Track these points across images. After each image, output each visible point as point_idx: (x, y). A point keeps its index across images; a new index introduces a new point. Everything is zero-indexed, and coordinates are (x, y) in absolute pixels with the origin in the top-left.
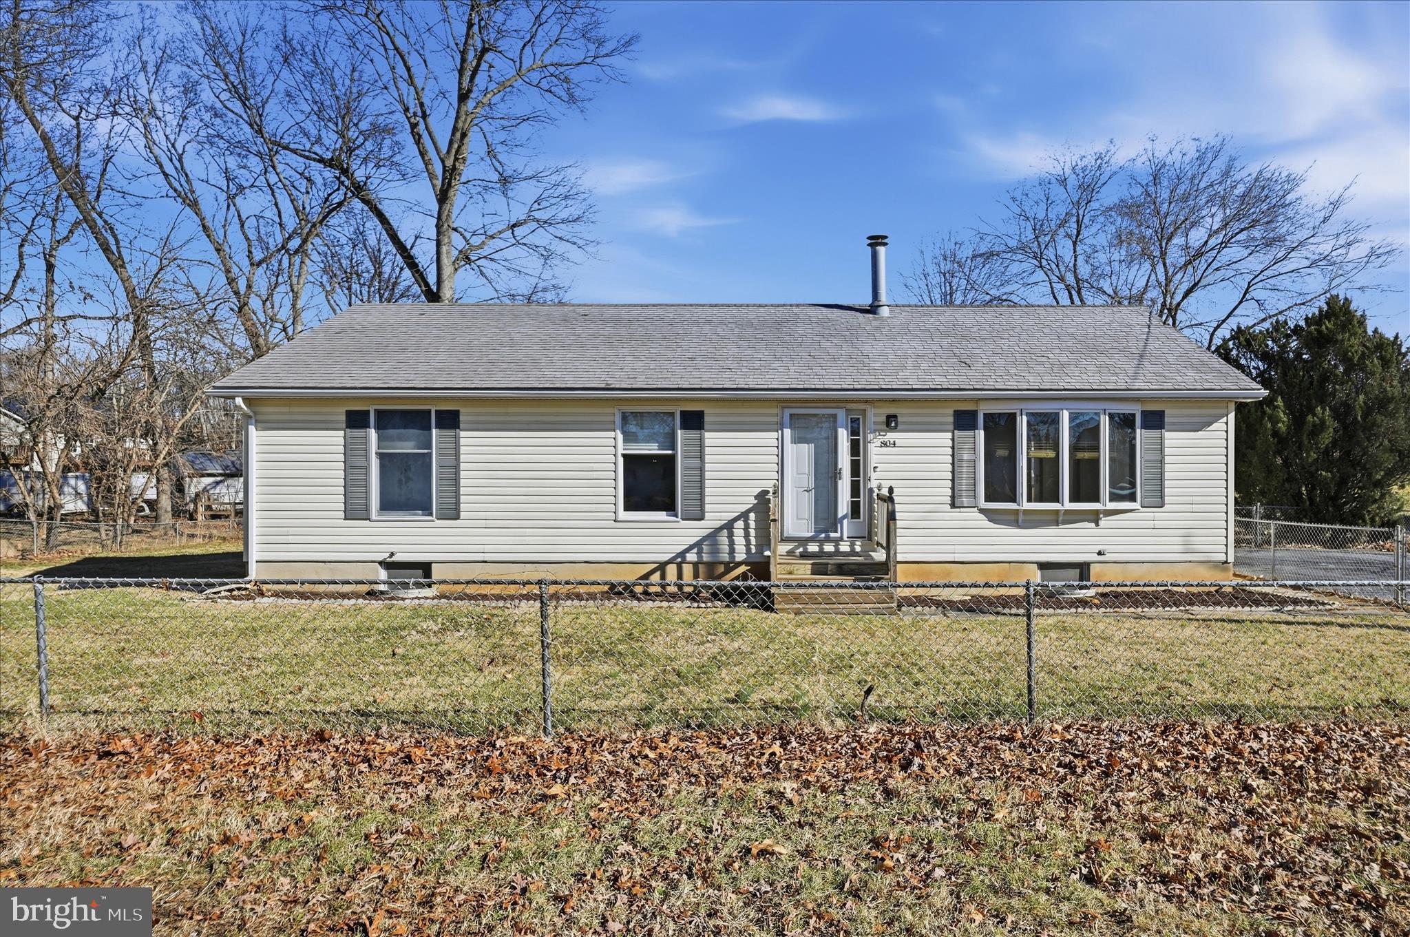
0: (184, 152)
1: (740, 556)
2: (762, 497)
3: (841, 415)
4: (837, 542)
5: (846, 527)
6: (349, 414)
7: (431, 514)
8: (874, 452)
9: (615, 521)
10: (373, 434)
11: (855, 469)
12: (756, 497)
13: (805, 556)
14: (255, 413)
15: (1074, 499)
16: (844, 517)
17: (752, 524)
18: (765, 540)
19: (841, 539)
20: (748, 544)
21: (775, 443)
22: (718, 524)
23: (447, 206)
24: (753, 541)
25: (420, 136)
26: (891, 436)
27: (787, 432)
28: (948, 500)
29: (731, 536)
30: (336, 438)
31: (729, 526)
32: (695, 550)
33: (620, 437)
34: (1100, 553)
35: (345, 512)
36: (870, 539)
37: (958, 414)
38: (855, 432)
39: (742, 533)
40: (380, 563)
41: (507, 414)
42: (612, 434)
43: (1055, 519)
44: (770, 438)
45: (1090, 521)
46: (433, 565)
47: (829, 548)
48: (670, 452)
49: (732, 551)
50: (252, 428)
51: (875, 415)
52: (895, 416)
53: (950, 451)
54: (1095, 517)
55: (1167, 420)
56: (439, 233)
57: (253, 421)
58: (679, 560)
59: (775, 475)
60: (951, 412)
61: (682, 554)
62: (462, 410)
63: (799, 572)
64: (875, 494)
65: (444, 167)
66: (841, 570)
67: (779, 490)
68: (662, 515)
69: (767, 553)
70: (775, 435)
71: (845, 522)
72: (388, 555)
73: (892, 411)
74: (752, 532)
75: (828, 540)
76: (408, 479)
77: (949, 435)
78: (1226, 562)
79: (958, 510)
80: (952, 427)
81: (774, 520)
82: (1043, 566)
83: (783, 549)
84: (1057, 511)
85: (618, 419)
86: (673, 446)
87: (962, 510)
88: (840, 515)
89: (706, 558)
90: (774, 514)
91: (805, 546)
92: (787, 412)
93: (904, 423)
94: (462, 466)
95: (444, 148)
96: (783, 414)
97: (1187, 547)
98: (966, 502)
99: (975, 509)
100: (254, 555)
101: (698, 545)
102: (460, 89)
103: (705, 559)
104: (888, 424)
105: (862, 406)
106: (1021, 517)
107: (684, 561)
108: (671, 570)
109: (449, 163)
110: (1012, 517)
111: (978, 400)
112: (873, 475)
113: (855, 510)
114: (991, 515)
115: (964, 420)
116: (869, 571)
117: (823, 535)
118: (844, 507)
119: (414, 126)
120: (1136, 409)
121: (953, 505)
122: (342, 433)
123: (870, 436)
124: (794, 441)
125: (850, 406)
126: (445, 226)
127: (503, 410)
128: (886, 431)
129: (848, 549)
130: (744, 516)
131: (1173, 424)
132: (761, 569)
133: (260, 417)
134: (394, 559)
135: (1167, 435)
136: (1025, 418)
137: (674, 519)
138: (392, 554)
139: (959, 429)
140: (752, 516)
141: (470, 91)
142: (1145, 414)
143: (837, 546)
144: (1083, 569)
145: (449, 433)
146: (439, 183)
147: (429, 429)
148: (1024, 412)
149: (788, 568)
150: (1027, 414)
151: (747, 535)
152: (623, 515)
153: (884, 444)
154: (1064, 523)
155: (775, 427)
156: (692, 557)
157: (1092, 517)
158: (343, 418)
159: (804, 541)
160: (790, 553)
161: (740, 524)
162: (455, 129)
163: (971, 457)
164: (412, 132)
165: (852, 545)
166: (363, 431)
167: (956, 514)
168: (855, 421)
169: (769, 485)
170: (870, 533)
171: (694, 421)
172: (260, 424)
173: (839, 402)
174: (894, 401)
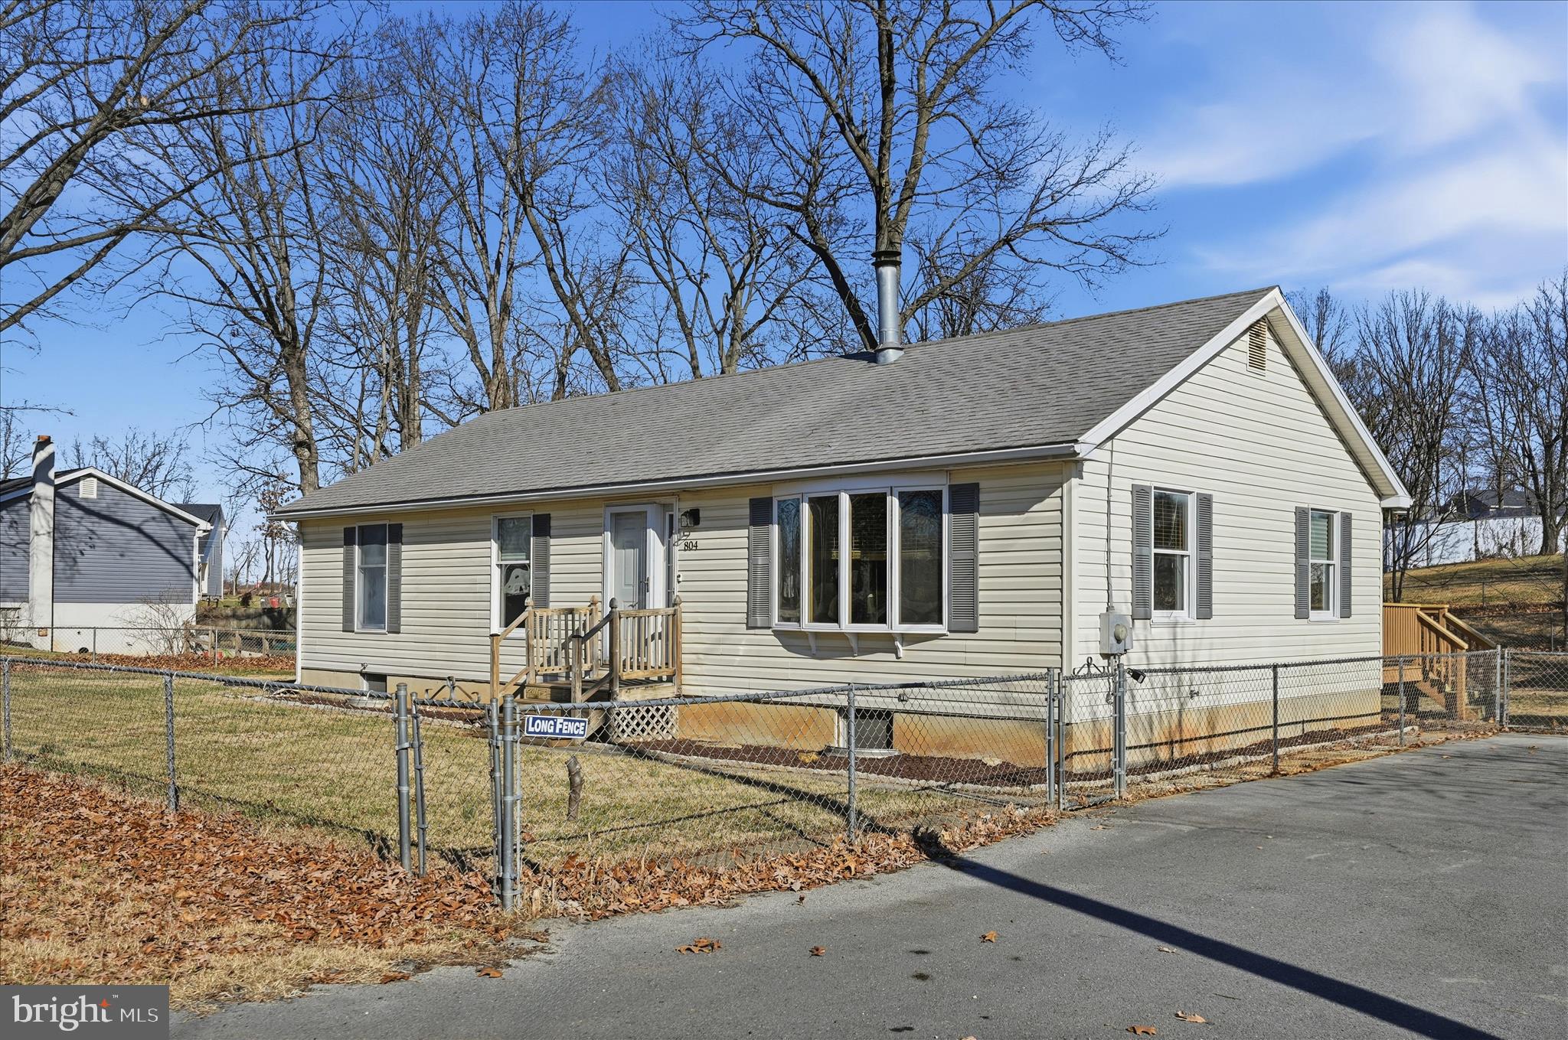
3: (652, 511)
6: (346, 531)
7: (385, 628)
8: (679, 558)
10: (357, 550)
14: (302, 534)
26: (693, 535)
27: (607, 535)
28: (744, 618)
30: (340, 554)
33: (495, 547)
34: (903, 699)
35: (343, 624)
37: (756, 504)
40: (362, 674)
44: (597, 543)
46: (390, 679)
51: (680, 510)
52: (698, 512)
53: (746, 554)
54: (892, 645)
55: (983, 497)
57: (302, 541)
59: (600, 588)
60: (747, 501)
62: (404, 524)
72: (362, 666)
73: (694, 505)
76: (374, 593)
77: (745, 532)
79: (754, 632)
80: (748, 523)
85: (494, 528)
87: (756, 631)
92: (609, 512)
93: (705, 518)
94: (402, 580)
96: (605, 514)
98: (760, 621)
99: (769, 632)
100: (300, 663)
104: (692, 522)
105: (669, 501)
106: (813, 644)
110: (806, 643)
111: (772, 484)
112: (678, 589)
114: (786, 640)
115: (760, 513)
120: (939, 484)
121: (748, 626)
122: (342, 550)
123: (677, 537)
125: (659, 500)
128: (691, 530)
131: (991, 504)
133: (305, 537)
135: (982, 521)
138: (364, 666)
139: (755, 525)
142: (955, 490)
144: (885, 720)
147: (386, 544)
148: (805, 497)
153: (687, 548)
154: (861, 652)
155: (601, 530)
157: (889, 645)
158: (343, 535)
163: (766, 560)
166: (351, 547)
167: (751, 637)
172: (306, 544)
173: (649, 497)
174: (695, 492)
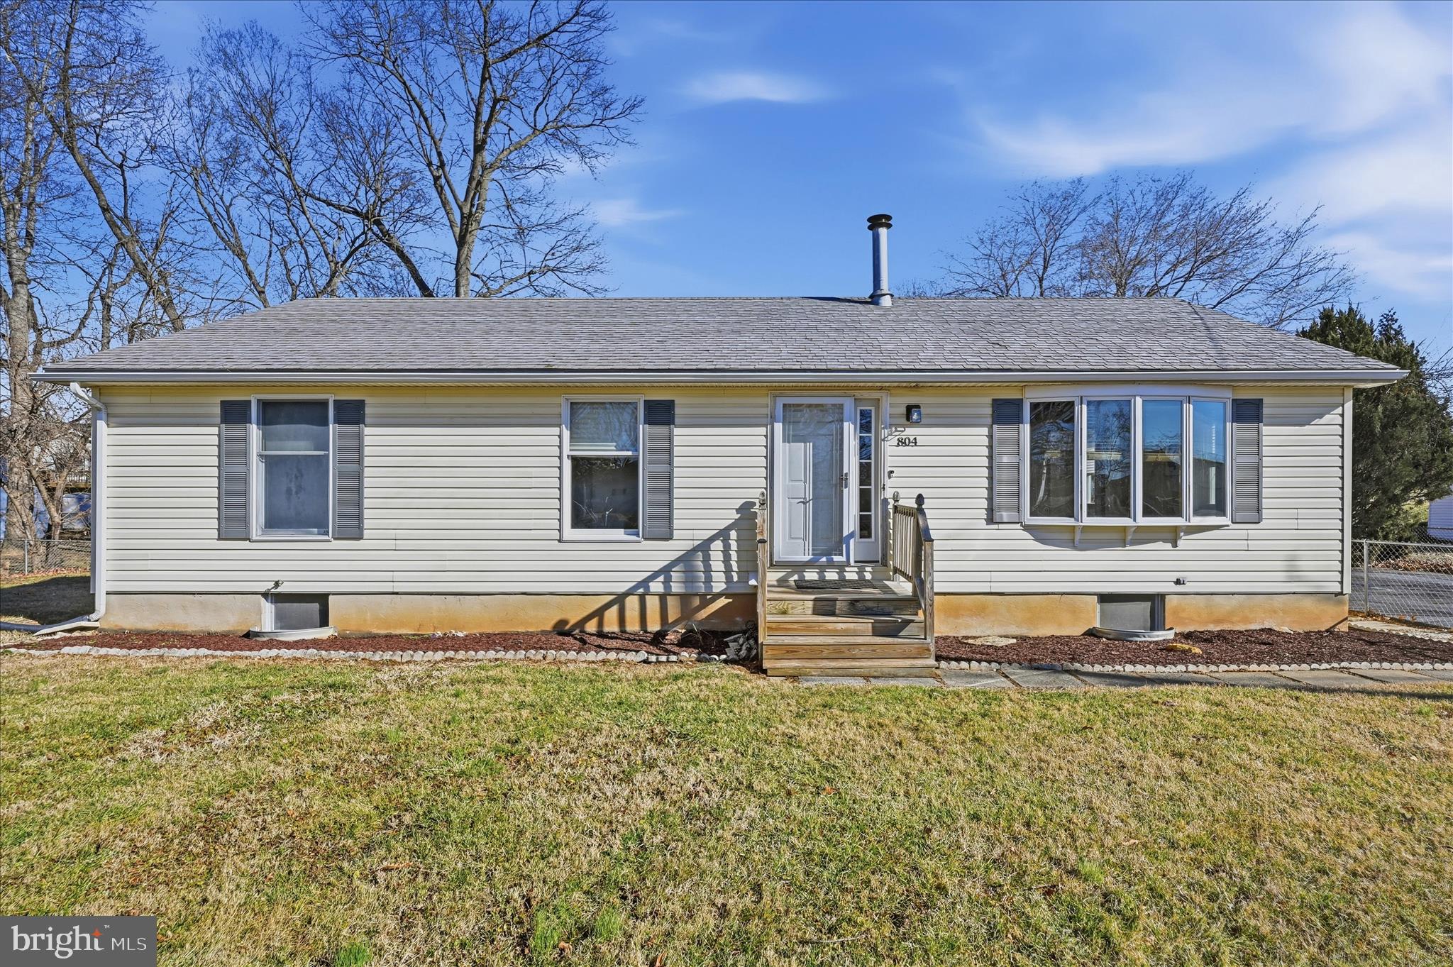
0: (231, 205)
1: (719, 587)
2: (746, 509)
3: (848, 404)
4: (841, 568)
5: (854, 548)
6: (225, 405)
7: (327, 533)
8: (891, 453)
9: (560, 541)
10: (254, 432)
11: (865, 473)
12: (738, 511)
13: (802, 587)
14: (106, 405)
15: (1147, 512)
16: (851, 535)
17: (734, 545)
18: (750, 566)
19: (848, 564)
20: (728, 571)
21: (763, 441)
22: (689, 545)
23: (465, 251)
24: (735, 566)
25: (442, 188)
26: (910, 432)
27: (778, 427)
28: (983, 514)
29: (707, 560)
30: (210, 435)
31: (705, 547)
32: (661, 578)
33: (566, 434)
34: (1178, 582)
35: (219, 529)
36: (885, 564)
37: (997, 404)
38: (865, 427)
39: (720, 556)
40: (265, 595)
41: (426, 405)
42: (556, 430)
43: (1122, 538)
44: (757, 435)
45: (1165, 541)
46: (330, 597)
47: (831, 575)
48: (630, 453)
49: (709, 580)
50: (101, 425)
51: (892, 405)
52: (918, 407)
53: (986, 451)
54: (1172, 536)
55: (1265, 411)
56: (457, 274)
57: (104, 416)
58: (641, 590)
59: (763, 483)
60: (989, 400)
61: (645, 583)
62: (368, 400)
63: (796, 611)
64: (890, 506)
65: (462, 214)
66: (857, 609)
67: (768, 500)
68: (619, 534)
69: (753, 582)
70: (762, 430)
71: (852, 541)
72: (272, 584)
73: (913, 400)
74: (734, 556)
75: (831, 565)
76: (300, 488)
77: (985, 431)
78: (1341, 593)
79: (996, 526)
80: (989, 421)
81: (763, 541)
82: (1105, 598)
83: (773, 576)
84: (1125, 528)
85: (565, 411)
86: (634, 446)
87: (1001, 526)
88: (845, 533)
89: (676, 588)
90: (762, 532)
91: (801, 573)
92: (781, 402)
93: (929, 415)
94: (367, 472)
95: (461, 197)
96: (775, 403)
97: (1292, 572)
98: (1005, 516)
99: (1018, 526)
100: (102, 585)
101: (666, 571)
102: (475, 141)
103: (674, 590)
104: (908, 417)
105: (875, 395)
106: (1078, 537)
107: (647, 593)
108: (632, 603)
109: (466, 210)
110: (1067, 536)
111: (1024, 385)
112: (889, 483)
113: (865, 527)
114: (1038, 533)
115: (1005, 412)
116: (891, 609)
117: (824, 559)
118: (851, 522)
119: (436, 179)
120: (1227, 398)
121: (990, 520)
122: (215, 430)
123: (885, 433)
124: (786, 439)
125: (859, 394)
126: (464, 268)
127: (422, 400)
128: (905, 426)
129: (855, 577)
130: (723, 534)
131: (1272, 416)
132: (745, 603)
133: (112, 410)
134: (279, 590)
135: (1266, 430)
136: (1085, 407)
137: (634, 538)
138: (277, 584)
139: (999, 423)
140: (733, 534)
141: (484, 142)
142: (1238, 403)
143: (841, 573)
144: (1156, 601)
145: (350, 429)
146: (457, 230)
147: (326, 424)
148: (1085, 401)
149: (781, 605)
150: (1089, 403)
151: (727, 560)
152: (569, 533)
153: (902, 443)
154: (1135, 542)
155: (764, 421)
156: (657, 586)
157: (1169, 536)
158: (217, 410)
159: (800, 567)
160: (782, 582)
161: (718, 545)
162: (471, 179)
163: (1014, 459)
164: (435, 184)
165: (861, 572)
166: (241, 427)
167: (993, 531)
168: (865, 415)
169: (755, 495)
170: (885, 556)
171: (661, 413)
172: (112, 420)
173: (845, 389)
174: (917, 387)
